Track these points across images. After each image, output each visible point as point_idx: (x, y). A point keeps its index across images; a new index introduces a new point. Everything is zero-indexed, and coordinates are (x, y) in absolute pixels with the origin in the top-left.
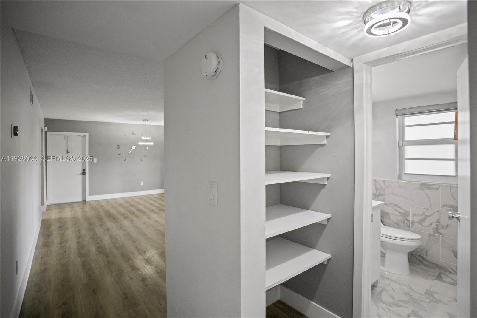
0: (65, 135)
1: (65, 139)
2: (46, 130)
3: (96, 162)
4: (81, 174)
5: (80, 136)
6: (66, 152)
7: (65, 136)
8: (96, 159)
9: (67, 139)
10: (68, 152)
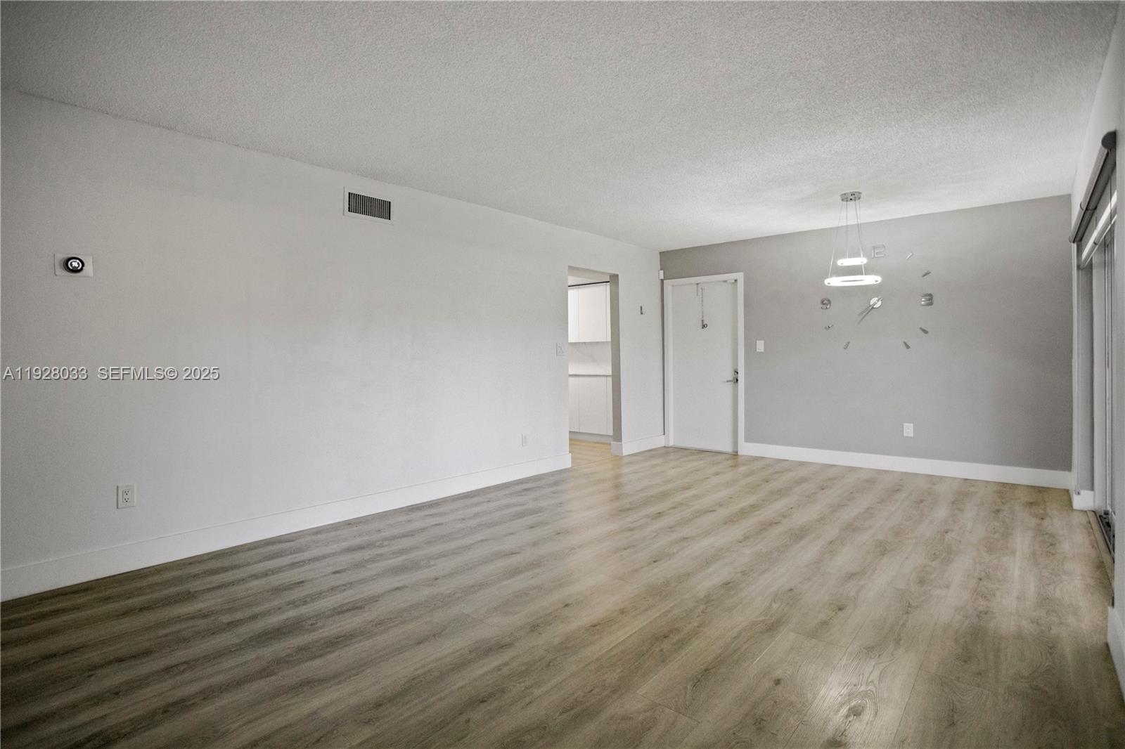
0: (698, 284)
1: (697, 295)
2: (662, 278)
3: (763, 350)
4: (728, 381)
5: (726, 281)
6: (700, 325)
7: (697, 288)
8: (763, 342)
9: (702, 294)
10: (704, 326)
